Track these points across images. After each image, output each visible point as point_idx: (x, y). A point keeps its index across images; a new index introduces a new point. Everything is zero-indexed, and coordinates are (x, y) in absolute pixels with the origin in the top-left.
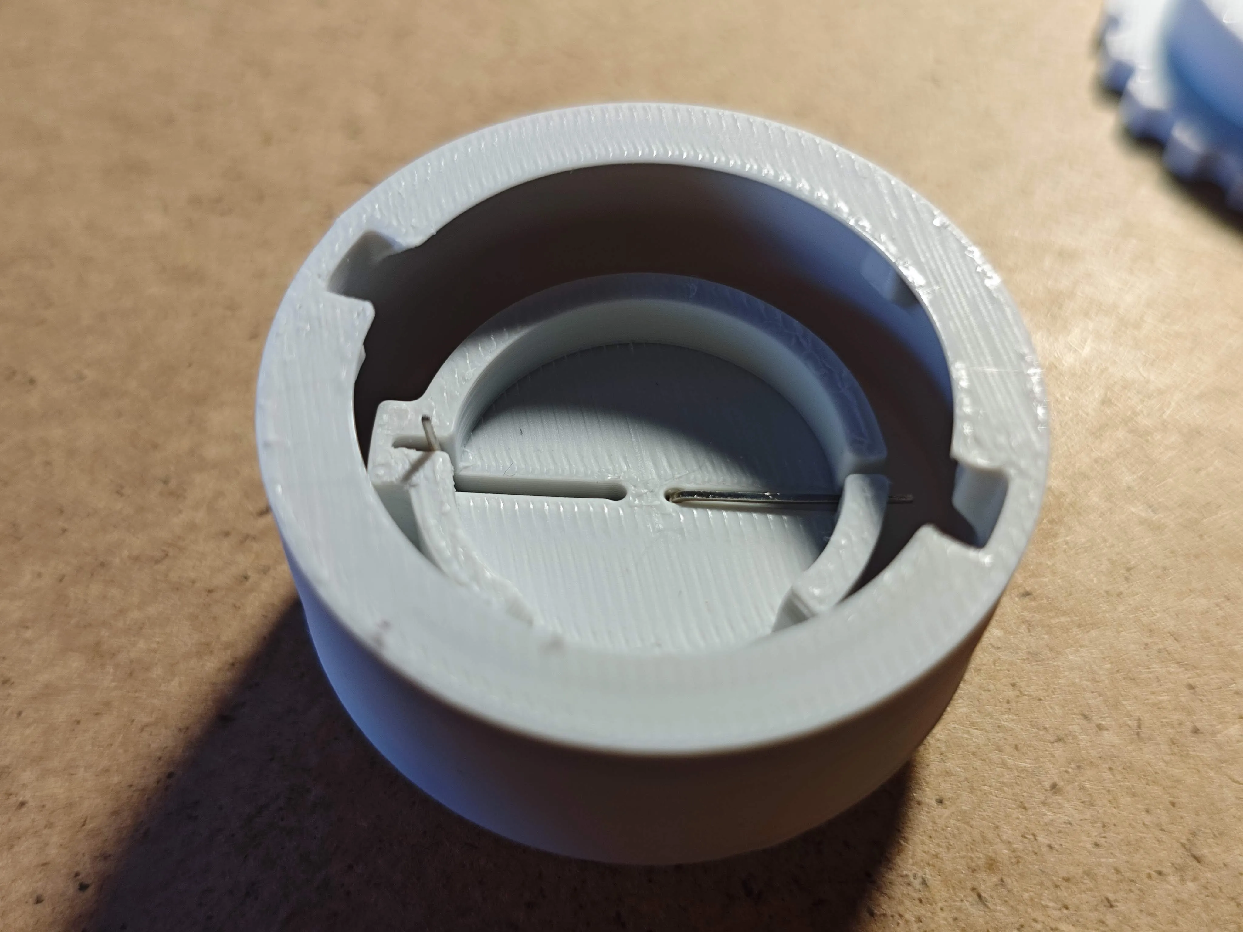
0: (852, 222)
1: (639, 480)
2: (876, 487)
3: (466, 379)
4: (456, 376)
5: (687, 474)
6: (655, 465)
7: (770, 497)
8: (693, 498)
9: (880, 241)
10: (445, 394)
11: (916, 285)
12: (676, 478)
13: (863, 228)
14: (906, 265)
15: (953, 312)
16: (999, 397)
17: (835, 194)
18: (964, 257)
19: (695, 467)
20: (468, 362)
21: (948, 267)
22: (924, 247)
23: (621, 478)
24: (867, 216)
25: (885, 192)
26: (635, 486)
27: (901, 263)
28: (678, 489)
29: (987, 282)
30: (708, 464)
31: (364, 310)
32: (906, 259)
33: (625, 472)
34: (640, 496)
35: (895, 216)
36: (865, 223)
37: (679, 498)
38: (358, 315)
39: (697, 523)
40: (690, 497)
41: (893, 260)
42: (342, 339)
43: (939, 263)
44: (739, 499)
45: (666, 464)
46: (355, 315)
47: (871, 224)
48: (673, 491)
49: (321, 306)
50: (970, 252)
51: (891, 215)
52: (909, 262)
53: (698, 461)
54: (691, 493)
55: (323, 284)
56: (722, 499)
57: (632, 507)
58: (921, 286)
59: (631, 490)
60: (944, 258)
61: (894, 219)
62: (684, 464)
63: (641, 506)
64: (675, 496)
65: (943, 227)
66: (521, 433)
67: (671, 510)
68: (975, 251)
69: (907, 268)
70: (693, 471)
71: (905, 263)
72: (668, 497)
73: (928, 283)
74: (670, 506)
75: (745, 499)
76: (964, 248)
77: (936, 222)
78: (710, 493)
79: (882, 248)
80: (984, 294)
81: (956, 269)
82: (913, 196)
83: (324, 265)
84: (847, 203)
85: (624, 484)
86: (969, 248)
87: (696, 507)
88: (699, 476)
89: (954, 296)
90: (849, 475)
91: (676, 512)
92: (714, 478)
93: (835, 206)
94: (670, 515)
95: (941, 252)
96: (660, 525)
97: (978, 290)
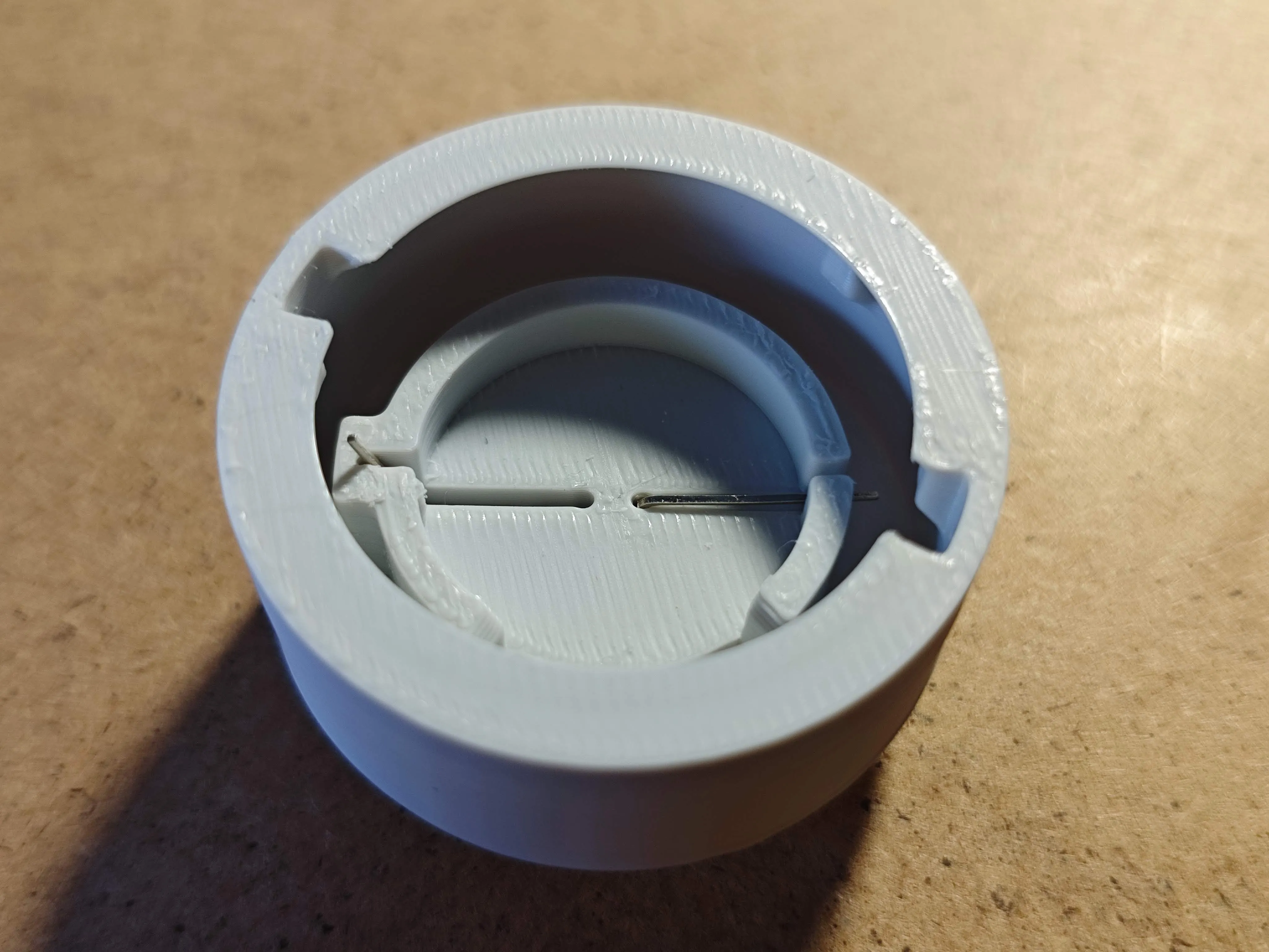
0: (809, 223)
1: (606, 486)
3: (429, 391)
4: (418, 388)
5: (654, 479)
6: (622, 470)
7: (737, 499)
8: (660, 503)
9: (838, 243)
10: (407, 408)
11: (874, 285)
12: (643, 484)
13: (821, 228)
14: (864, 266)
15: (911, 312)
16: (959, 398)
17: (792, 195)
18: (922, 255)
19: (662, 471)
20: (430, 374)
21: (906, 266)
22: (881, 246)
23: (588, 485)
24: (825, 216)
25: (842, 190)
26: (602, 493)
27: (859, 264)
28: (645, 494)
29: (945, 281)
30: (674, 468)
31: (322, 329)
32: (864, 259)
33: (591, 479)
34: (607, 503)
35: (852, 215)
36: (822, 223)
37: (647, 503)
38: (317, 335)
39: (665, 528)
40: (658, 502)
41: (851, 261)
42: (301, 360)
43: (897, 262)
44: (707, 502)
45: (632, 469)
46: (314, 335)
47: (829, 225)
48: (641, 496)
49: (279, 326)
50: (928, 250)
51: (848, 214)
52: (867, 263)
53: (664, 465)
54: (659, 498)
55: (280, 303)
56: (689, 502)
57: (599, 514)
58: (879, 287)
59: (598, 496)
60: (902, 257)
61: (851, 218)
62: (650, 469)
63: (608, 513)
64: (642, 501)
65: (900, 225)
66: (487, 442)
67: (639, 515)
68: (933, 249)
69: (865, 268)
70: (660, 475)
71: (863, 264)
72: (635, 504)
73: (887, 283)
74: (638, 512)
75: (713, 502)
76: (921, 246)
77: (893, 221)
78: (677, 497)
79: (840, 248)
80: (942, 293)
81: (914, 268)
82: (870, 194)
83: (280, 284)
84: (804, 204)
85: (591, 491)
86: (927, 247)
87: (664, 511)
88: (666, 480)
89: (912, 296)
90: (813, 477)
91: (644, 517)
92: (681, 482)
93: (793, 207)
94: (638, 521)
95: (899, 251)
96: (628, 532)
97: (936, 289)
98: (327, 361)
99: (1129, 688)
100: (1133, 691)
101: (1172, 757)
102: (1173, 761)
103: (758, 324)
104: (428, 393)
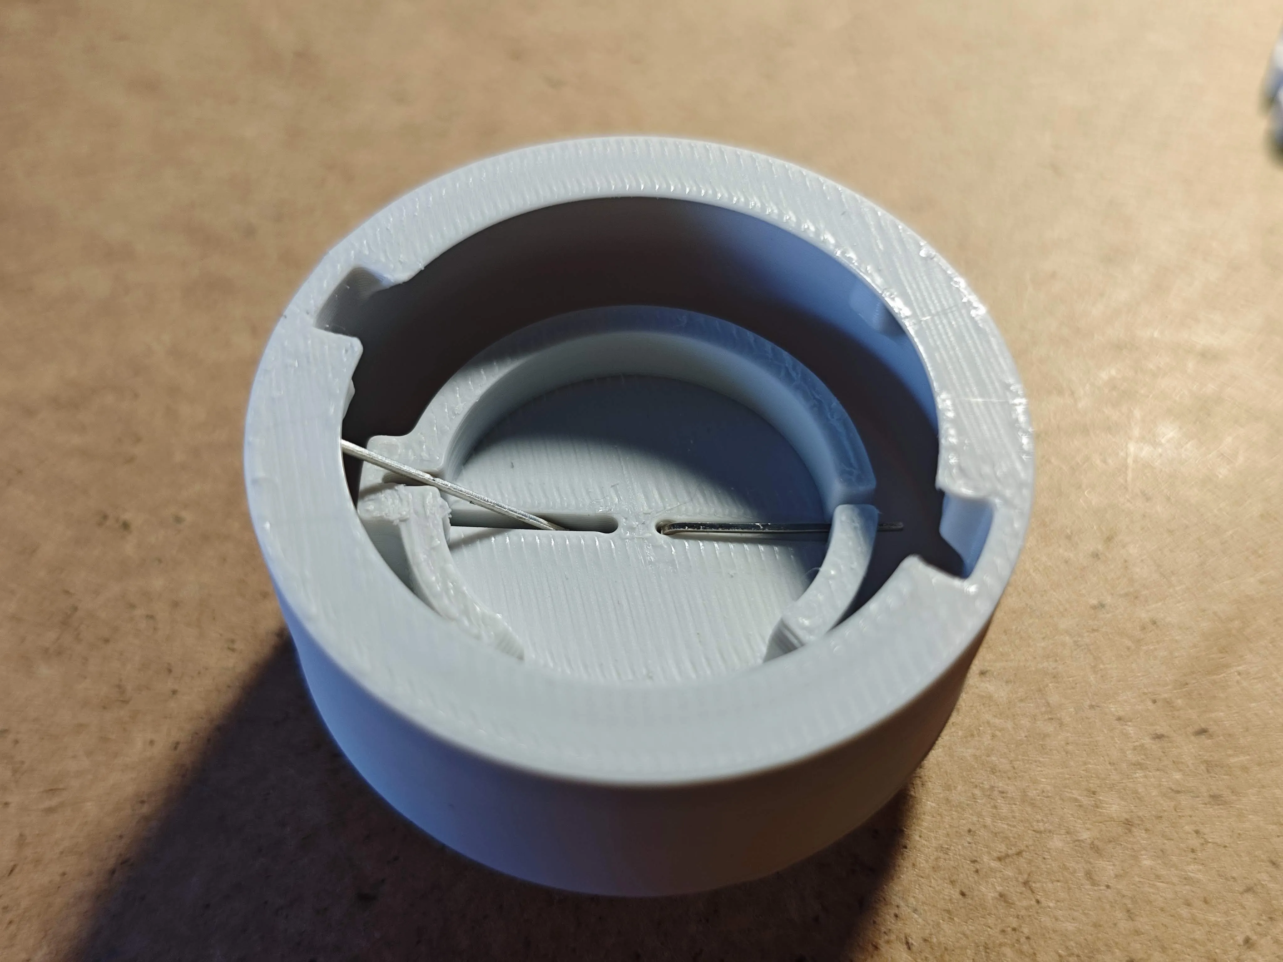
0: (839, 253)
1: (630, 513)
2: (865, 516)
3: (456, 413)
4: (446, 410)
5: (678, 506)
6: (647, 497)
7: (762, 527)
8: (684, 530)
9: (866, 272)
10: (435, 429)
11: (902, 316)
12: (668, 511)
13: (850, 259)
14: (892, 296)
15: (939, 343)
16: (985, 427)
17: (822, 226)
18: (950, 287)
19: (686, 499)
20: (458, 396)
21: (934, 298)
22: (910, 278)
23: (612, 510)
24: (854, 248)
25: (872, 223)
26: (626, 519)
27: (888, 294)
28: (669, 521)
29: (973, 313)
30: (699, 495)
31: (352, 346)
32: (893, 290)
33: (616, 504)
34: (632, 529)
35: (881, 247)
36: (852, 255)
37: (671, 530)
38: (346, 351)
39: (689, 554)
40: (682, 529)
41: (880, 292)
42: (330, 375)
43: (925, 294)
44: (731, 530)
45: (657, 496)
46: (344, 351)
47: (858, 256)
48: (665, 523)
49: (309, 342)
50: (956, 283)
51: (878, 246)
52: (895, 293)
53: (689, 493)
54: (683, 525)
55: (311, 320)
56: (713, 530)
57: (623, 539)
58: (907, 317)
59: (622, 522)
60: (930, 289)
61: (879, 249)
62: (675, 496)
63: (632, 539)
64: (666, 528)
65: (929, 258)
66: (513, 467)
67: (663, 542)
68: (961, 283)
69: (893, 299)
70: (685, 503)
71: (891, 294)
72: (659, 529)
73: (915, 315)
74: (662, 538)
75: (736, 530)
76: (950, 278)
77: (923, 253)
78: (702, 524)
79: (869, 280)
80: (970, 325)
81: (943, 299)
82: (900, 227)
83: (312, 302)
84: (834, 235)
85: (615, 516)
86: (955, 279)
87: (687, 538)
88: (690, 508)
89: (940, 327)
90: (838, 505)
91: (667, 544)
92: (705, 509)
93: (822, 238)
94: (661, 547)
95: (928, 283)
96: (651, 557)
97: (964, 321)
98: (356, 377)
99: (1085, 835)
100: (1090, 838)
101: (1128, 911)
102: (1130, 915)
103: (785, 354)
104: (455, 415)
